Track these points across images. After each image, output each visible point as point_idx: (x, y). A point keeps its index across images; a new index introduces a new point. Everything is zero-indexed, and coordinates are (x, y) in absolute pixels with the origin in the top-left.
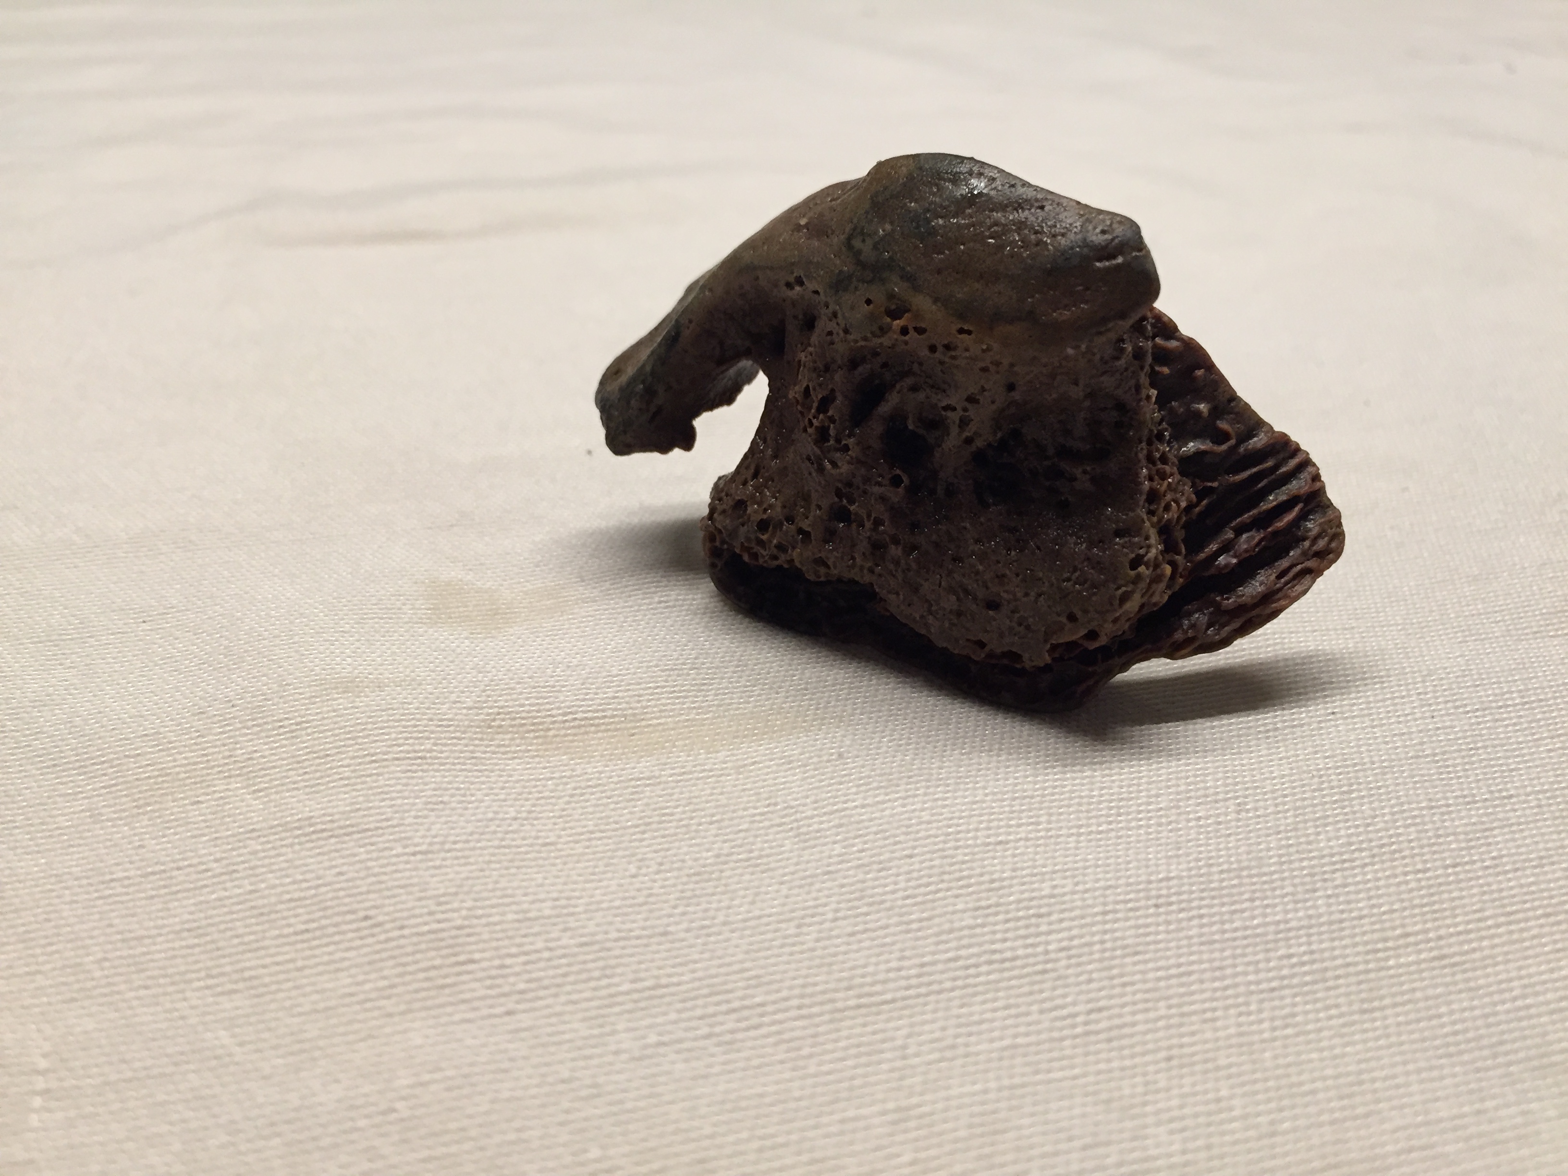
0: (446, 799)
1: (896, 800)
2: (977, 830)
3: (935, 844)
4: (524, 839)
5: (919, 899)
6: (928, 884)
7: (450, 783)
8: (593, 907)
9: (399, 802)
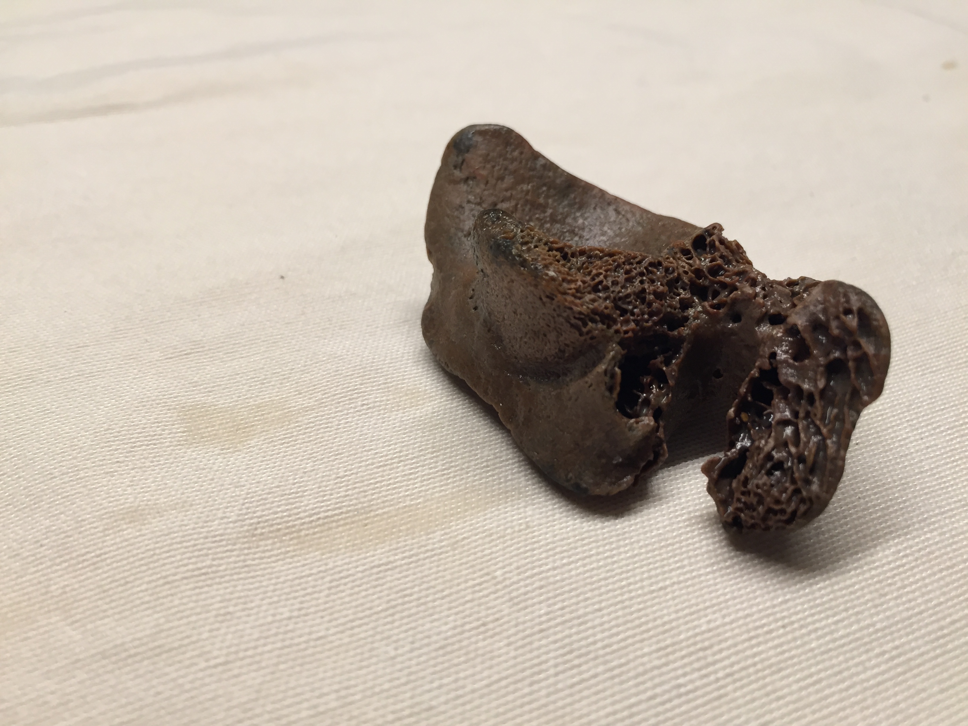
0: (231, 609)
1: (577, 561)
2: (642, 580)
3: (615, 597)
4: (300, 636)
5: (615, 647)
6: (618, 634)
7: (231, 593)
8: (369, 693)
9: (194, 618)
